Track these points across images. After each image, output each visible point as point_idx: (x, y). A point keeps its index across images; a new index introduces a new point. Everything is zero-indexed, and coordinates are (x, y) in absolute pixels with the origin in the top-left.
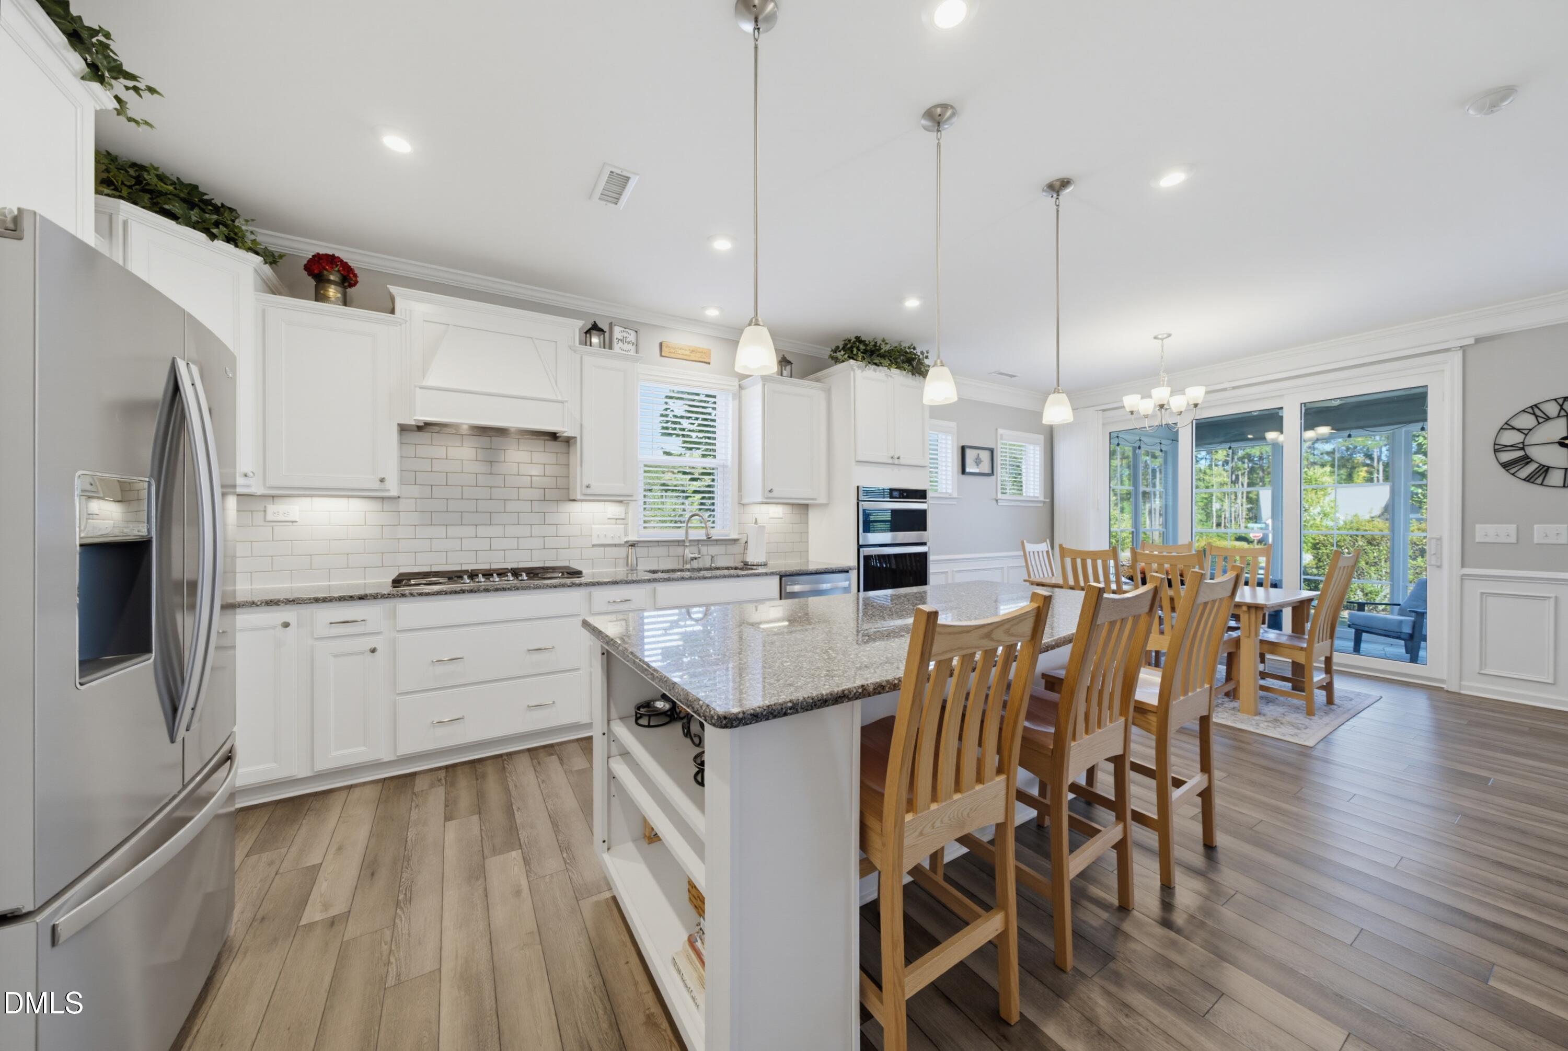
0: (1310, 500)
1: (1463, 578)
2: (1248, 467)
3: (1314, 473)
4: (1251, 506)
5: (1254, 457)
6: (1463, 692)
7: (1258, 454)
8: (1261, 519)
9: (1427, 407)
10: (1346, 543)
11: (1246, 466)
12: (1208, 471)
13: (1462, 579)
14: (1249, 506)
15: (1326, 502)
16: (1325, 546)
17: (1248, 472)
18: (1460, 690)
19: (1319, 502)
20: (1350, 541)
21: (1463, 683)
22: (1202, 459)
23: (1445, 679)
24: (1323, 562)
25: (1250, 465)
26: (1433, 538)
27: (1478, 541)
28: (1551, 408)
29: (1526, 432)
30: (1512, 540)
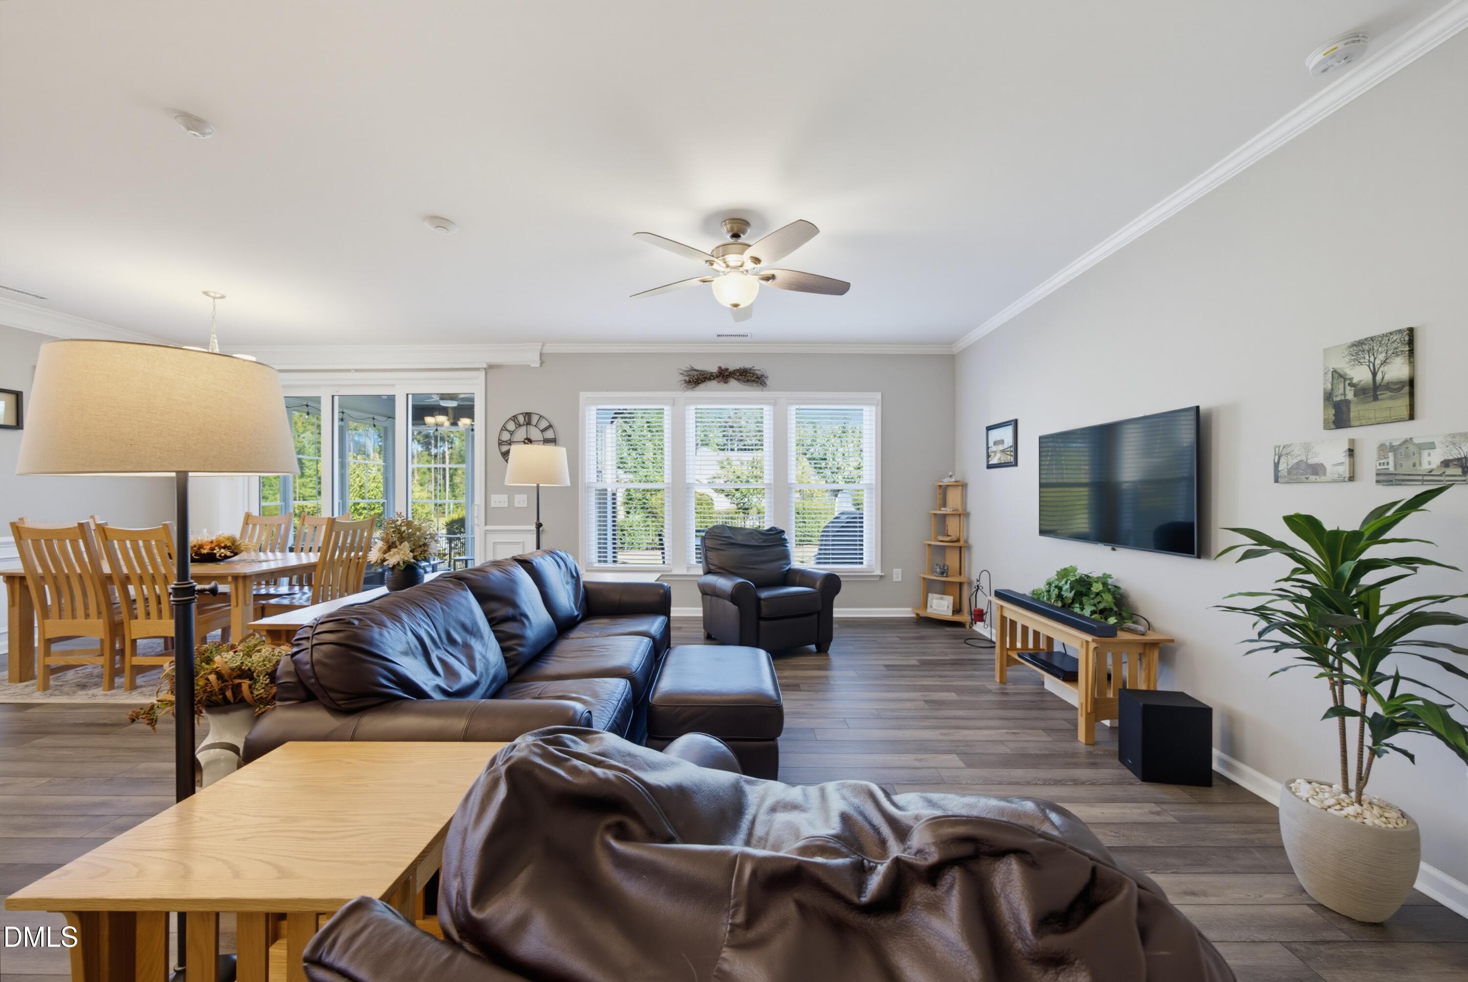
1: (486, 532)
13: (485, 534)
27: (492, 506)
28: (521, 419)
29: (512, 433)
30: (506, 505)
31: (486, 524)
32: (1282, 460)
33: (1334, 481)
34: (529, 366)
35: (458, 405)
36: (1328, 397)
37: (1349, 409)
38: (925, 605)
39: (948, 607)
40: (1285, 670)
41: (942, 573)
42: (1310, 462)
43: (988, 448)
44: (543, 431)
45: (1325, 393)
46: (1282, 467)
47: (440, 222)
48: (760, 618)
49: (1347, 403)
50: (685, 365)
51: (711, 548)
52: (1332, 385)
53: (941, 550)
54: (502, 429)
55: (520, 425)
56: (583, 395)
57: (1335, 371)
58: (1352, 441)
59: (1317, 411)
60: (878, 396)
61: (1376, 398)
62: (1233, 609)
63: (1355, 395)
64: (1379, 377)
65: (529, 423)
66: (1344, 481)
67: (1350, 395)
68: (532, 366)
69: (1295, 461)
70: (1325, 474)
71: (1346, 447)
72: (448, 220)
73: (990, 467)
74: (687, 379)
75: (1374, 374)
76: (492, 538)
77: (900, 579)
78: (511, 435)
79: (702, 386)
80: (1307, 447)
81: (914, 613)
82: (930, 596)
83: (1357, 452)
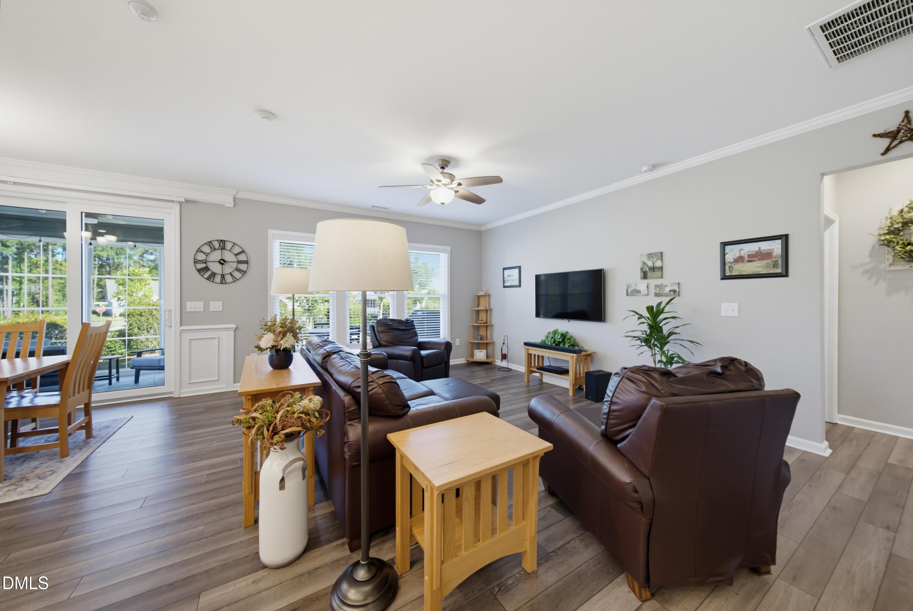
0: (136, 287)
1: (181, 332)
2: (98, 263)
3: (139, 271)
4: (101, 290)
5: (103, 257)
6: (182, 396)
7: (105, 256)
8: (107, 299)
9: (163, 232)
10: (146, 313)
11: (97, 263)
12: (64, 263)
13: (181, 333)
14: (100, 290)
15: (146, 289)
16: (134, 316)
17: (98, 267)
18: (180, 395)
19: (142, 289)
20: (148, 312)
21: (182, 391)
22: (59, 253)
23: (173, 391)
24: (132, 326)
25: (100, 263)
26: (167, 310)
27: (187, 311)
28: (216, 244)
29: (207, 255)
30: (202, 310)
31: (181, 325)
32: (629, 288)
33: (643, 295)
34: (224, 205)
35: (99, 223)
36: (642, 269)
37: (647, 274)
38: (472, 355)
39: (484, 355)
40: (642, 353)
41: (481, 339)
42: (637, 289)
43: (504, 278)
44: (236, 255)
45: (641, 268)
46: (629, 291)
47: (269, 115)
48: (423, 367)
49: (646, 271)
51: (382, 331)
52: (643, 266)
53: (477, 328)
54: (197, 251)
55: (215, 249)
56: (271, 232)
57: (643, 262)
58: (648, 284)
59: (639, 274)
60: (449, 248)
61: (654, 271)
62: (627, 336)
63: (649, 270)
64: (655, 265)
65: (223, 248)
66: (646, 295)
67: (647, 270)
68: (226, 205)
69: (633, 289)
70: (641, 293)
71: (647, 285)
72: (275, 115)
73: (504, 287)
75: (653, 264)
76: (187, 337)
77: (459, 344)
78: (207, 256)
80: (636, 285)
81: (466, 361)
82: (475, 351)
83: (649, 287)
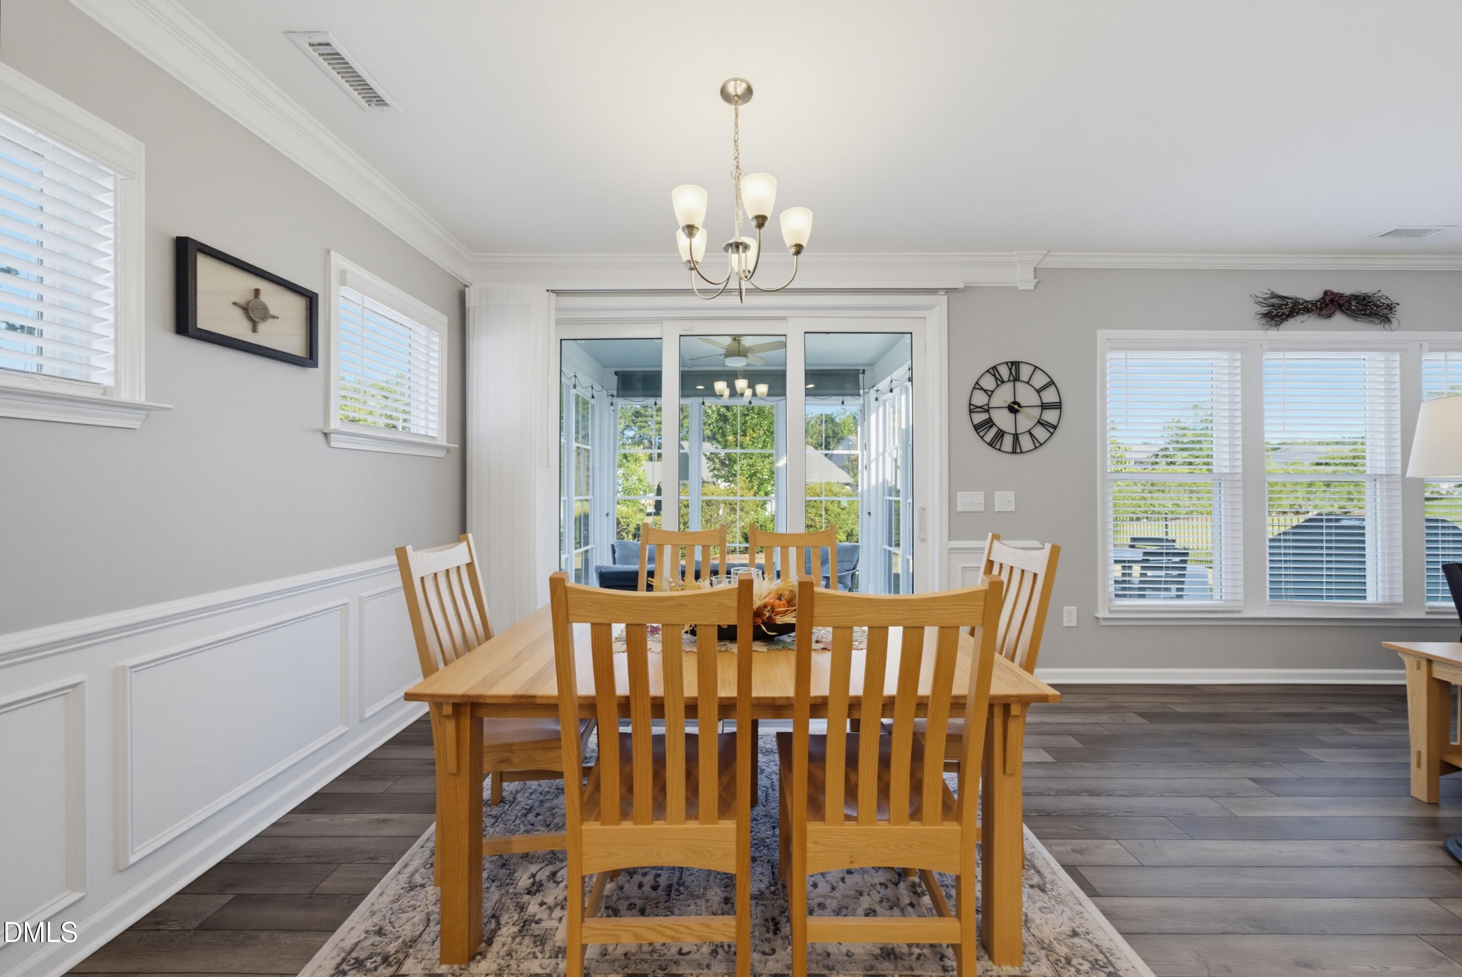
1: (950, 551)
13: (949, 554)
27: (958, 510)
28: (1004, 372)
29: (990, 394)
31: (949, 539)
34: (1016, 288)
44: (1038, 391)
50: (1263, 288)
54: (974, 388)
55: (1003, 382)
56: (1102, 335)
65: (1016, 379)
68: (1020, 288)
74: (1265, 310)
76: (960, 563)
78: (990, 397)
79: (1291, 322)
